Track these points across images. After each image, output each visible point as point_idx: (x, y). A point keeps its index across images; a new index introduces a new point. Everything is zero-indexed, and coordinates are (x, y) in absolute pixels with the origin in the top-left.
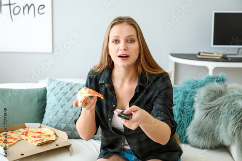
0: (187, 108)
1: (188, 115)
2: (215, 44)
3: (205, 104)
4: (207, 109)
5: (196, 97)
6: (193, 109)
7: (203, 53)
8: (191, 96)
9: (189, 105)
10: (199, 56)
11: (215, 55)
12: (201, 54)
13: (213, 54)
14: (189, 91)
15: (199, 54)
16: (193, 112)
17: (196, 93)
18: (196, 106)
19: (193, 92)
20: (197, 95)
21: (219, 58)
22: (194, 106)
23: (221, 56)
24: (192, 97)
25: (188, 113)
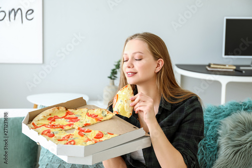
0: (209, 143)
1: (211, 152)
2: (226, 54)
3: (233, 139)
4: (236, 146)
5: (220, 129)
6: (217, 145)
7: (214, 64)
8: (213, 127)
9: (212, 139)
10: (209, 69)
11: (227, 67)
12: (212, 66)
13: (225, 65)
14: (211, 121)
15: (209, 66)
16: (218, 148)
17: (220, 124)
18: (222, 141)
19: (216, 123)
20: (222, 127)
21: (232, 70)
22: (218, 141)
23: (235, 68)
24: (216, 129)
25: (212, 150)
